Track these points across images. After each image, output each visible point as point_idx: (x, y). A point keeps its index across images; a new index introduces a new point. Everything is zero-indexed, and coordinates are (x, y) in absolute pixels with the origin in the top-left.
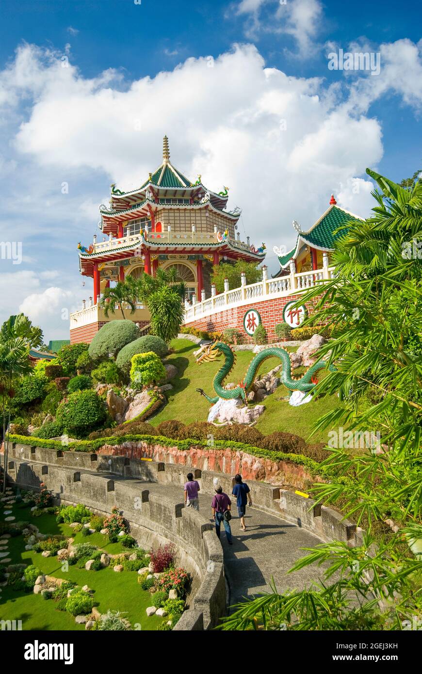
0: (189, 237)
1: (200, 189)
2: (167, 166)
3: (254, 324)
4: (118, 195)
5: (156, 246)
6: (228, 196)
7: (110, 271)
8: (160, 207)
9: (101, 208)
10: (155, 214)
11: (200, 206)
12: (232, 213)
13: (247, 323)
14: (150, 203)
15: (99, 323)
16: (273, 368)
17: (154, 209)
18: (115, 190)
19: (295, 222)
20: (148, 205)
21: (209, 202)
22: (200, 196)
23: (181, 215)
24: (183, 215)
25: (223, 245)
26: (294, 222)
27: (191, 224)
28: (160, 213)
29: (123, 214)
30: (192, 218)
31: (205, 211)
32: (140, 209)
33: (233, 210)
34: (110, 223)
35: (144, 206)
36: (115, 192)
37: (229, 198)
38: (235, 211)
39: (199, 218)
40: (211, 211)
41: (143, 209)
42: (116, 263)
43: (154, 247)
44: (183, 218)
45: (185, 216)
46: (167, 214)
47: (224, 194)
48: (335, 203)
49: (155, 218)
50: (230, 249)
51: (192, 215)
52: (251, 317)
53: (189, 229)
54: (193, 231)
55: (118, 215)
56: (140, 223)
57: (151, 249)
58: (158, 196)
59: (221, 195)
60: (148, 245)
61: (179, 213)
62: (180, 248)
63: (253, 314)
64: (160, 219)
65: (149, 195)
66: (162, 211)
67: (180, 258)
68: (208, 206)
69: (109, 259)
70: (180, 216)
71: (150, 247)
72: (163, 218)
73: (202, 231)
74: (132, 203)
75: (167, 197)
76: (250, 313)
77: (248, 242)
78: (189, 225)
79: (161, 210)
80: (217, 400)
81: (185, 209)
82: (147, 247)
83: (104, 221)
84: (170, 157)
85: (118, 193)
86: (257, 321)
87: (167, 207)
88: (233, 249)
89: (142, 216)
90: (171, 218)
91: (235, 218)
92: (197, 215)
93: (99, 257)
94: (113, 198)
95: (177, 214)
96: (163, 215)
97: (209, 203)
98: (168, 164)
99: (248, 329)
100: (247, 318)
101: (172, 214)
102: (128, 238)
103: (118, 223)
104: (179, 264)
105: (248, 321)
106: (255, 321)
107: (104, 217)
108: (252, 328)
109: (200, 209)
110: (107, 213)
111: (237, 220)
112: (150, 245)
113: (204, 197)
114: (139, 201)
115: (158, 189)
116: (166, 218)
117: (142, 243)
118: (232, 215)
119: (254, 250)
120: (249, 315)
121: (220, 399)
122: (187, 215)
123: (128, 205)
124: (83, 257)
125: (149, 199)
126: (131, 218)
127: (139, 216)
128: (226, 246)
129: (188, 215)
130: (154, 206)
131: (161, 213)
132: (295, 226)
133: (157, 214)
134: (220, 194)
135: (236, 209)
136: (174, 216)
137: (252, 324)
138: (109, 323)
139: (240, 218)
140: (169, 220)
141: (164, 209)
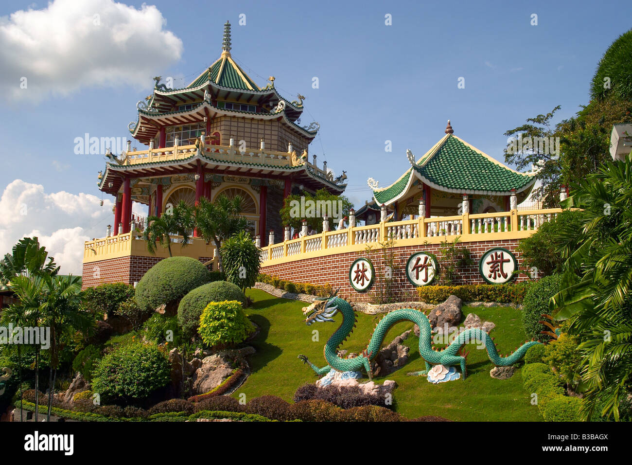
0: (256, 155)
1: (272, 95)
2: (227, 60)
3: (363, 276)
4: (163, 91)
5: (215, 164)
6: (303, 107)
7: (140, 189)
8: (221, 113)
9: (140, 106)
10: (212, 120)
11: (272, 117)
12: (306, 129)
13: (353, 275)
14: (209, 106)
15: (131, 258)
16: (400, 335)
17: (212, 114)
18: (159, 84)
19: (410, 151)
20: (206, 109)
21: (283, 112)
22: (271, 104)
23: (246, 125)
24: (249, 125)
25: (300, 169)
26: (408, 151)
27: (258, 138)
28: (219, 120)
29: (170, 117)
30: (260, 131)
31: (277, 124)
32: (193, 112)
33: (308, 125)
34: (149, 126)
35: (200, 109)
36: (159, 88)
37: (304, 110)
38: (311, 127)
39: (269, 132)
40: (284, 124)
41: (198, 113)
42: (152, 180)
43: (212, 164)
44: (249, 130)
45: (251, 128)
46: (228, 123)
47: (298, 105)
48: (451, 132)
49: (212, 126)
50: (307, 175)
51: (260, 127)
52: (361, 268)
53: (255, 145)
54: (262, 147)
55: (163, 118)
56: (190, 131)
57: (207, 167)
58: (216, 98)
59: (295, 104)
60: (204, 160)
61: (245, 123)
62: (245, 168)
63: (363, 265)
64: (219, 128)
65: (207, 96)
66: (223, 119)
67: (240, 181)
68: (281, 118)
69: (148, 173)
70: (244, 127)
71: (206, 164)
72: (223, 128)
73: (271, 149)
74: (180, 104)
75: (228, 101)
76: (360, 263)
77: (325, 167)
78: (255, 140)
79: (221, 117)
80: (328, 371)
81: (253, 119)
82: (203, 163)
83: (142, 123)
84: (231, 48)
85: (163, 88)
86: (369, 274)
87: (230, 114)
88: (311, 176)
89: (193, 122)
90: (233, 128)
91: (310, 136)
92: (267, 127)
93: (134, 170)
94: (156, 94)
95: (241, 125)
96: (223, 123)
97: (283, 114)
98: (229, 58)
99: (355, 283)
100: (355, 268)
101: (235, 124)
102: (175, 148)
103: (159, 128)
104: (237, 189)
105: (355, 272)
106: (365, 273)
107: (142, 118)
108: (361, 282)
109: (271, 120)
110: (147, 114)
111: (312, 139)
112: (208, 161)
113: (277, 105)
114: (190, 102)
115: (219, 90)
116: (227, 128)
117: (196, 158)
118: (306, 131)
119: (332, 179)
120: (358, 266)
121: (332, 370)
122: (253, 126)
123: (174, 106)
124: (113, 169)
125: (207, 102)
126: (179, 122)
127: (191, 121)
128: (303, 171)
129: (256, 126)
130: (213, 110)
131: (221, 121)
132: (409, 157)
133: (215, 121)
134: (293, 103)
135: (312, 124)
136: (238, 127)
137: (360, 276)
138: (165, 260)
139: (317, 136)
140: (230, 130)
141: (225, 116)
